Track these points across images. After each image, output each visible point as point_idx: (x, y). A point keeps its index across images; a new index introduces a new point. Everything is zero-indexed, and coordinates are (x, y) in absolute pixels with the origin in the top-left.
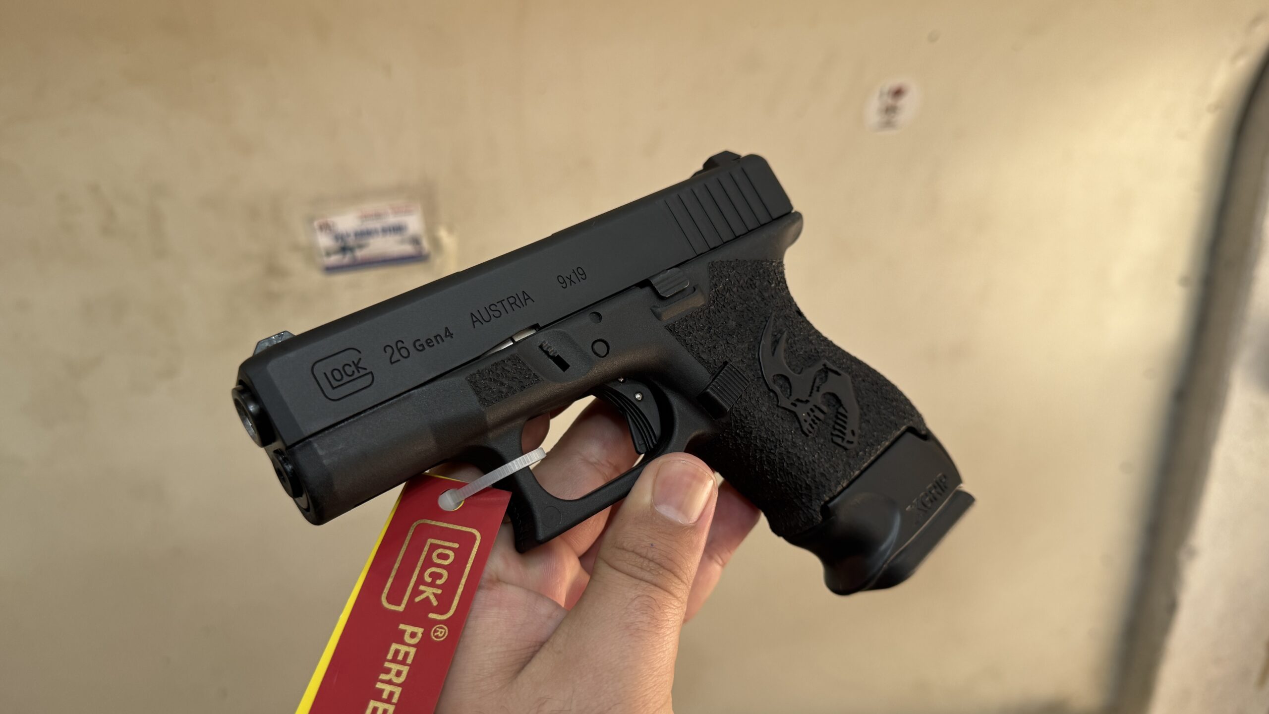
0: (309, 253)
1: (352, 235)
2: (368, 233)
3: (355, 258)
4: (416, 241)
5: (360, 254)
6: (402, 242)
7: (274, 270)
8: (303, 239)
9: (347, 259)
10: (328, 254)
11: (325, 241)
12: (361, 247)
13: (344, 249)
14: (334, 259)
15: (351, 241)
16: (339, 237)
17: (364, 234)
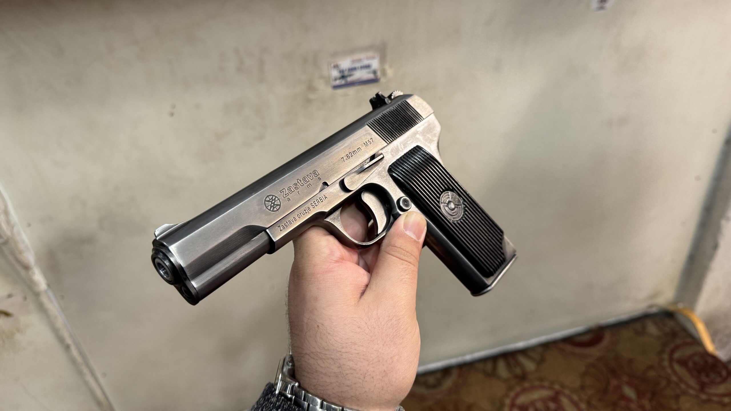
0: (327, 79)
1: (347, 70)
2: (354, 69)
3: (347, 81)
4: (375, 72)
5: (349, 79)
6: (369, 73)
7: (311, 88)
8: (325, 73)
9: (343, 82)
10: (336, 79)
11: (335, 73)
12: (350, 75)
13: (343, 77)
14: (338, 82)
15: (346, 73)
16: (342, 71)
17: (352, 69)
